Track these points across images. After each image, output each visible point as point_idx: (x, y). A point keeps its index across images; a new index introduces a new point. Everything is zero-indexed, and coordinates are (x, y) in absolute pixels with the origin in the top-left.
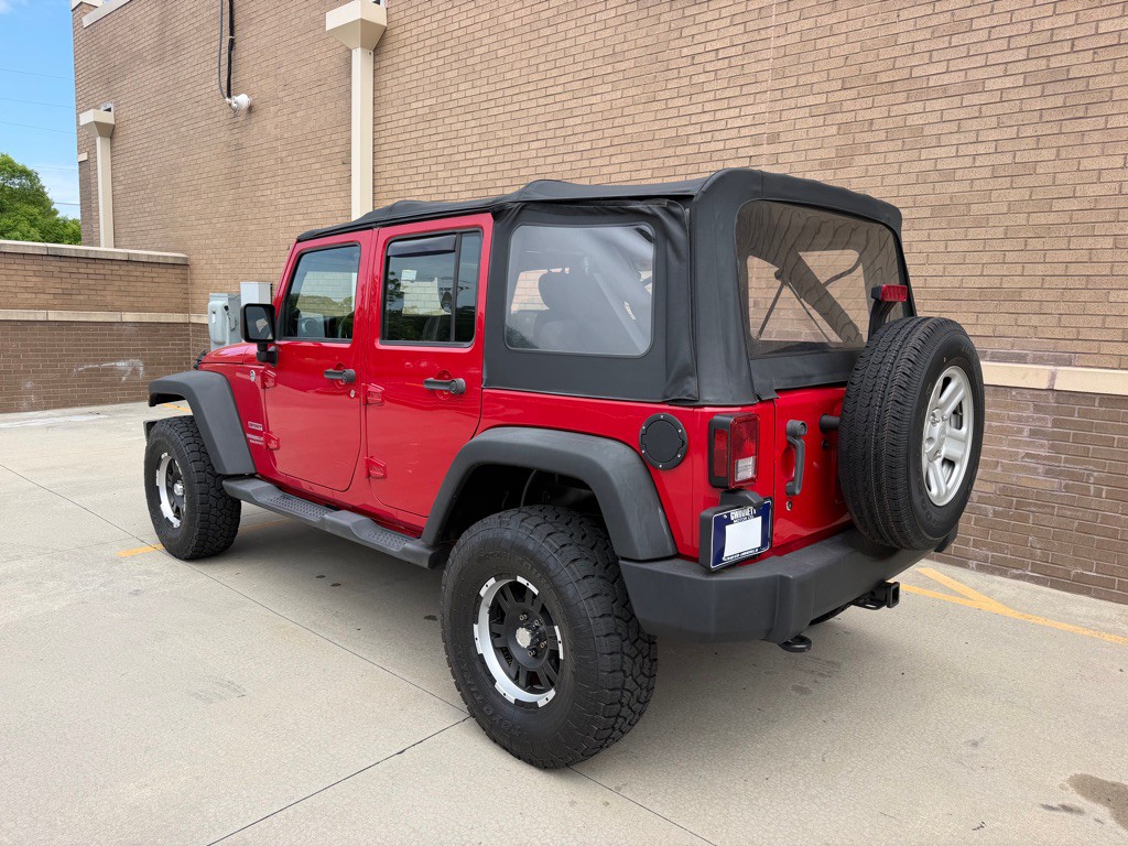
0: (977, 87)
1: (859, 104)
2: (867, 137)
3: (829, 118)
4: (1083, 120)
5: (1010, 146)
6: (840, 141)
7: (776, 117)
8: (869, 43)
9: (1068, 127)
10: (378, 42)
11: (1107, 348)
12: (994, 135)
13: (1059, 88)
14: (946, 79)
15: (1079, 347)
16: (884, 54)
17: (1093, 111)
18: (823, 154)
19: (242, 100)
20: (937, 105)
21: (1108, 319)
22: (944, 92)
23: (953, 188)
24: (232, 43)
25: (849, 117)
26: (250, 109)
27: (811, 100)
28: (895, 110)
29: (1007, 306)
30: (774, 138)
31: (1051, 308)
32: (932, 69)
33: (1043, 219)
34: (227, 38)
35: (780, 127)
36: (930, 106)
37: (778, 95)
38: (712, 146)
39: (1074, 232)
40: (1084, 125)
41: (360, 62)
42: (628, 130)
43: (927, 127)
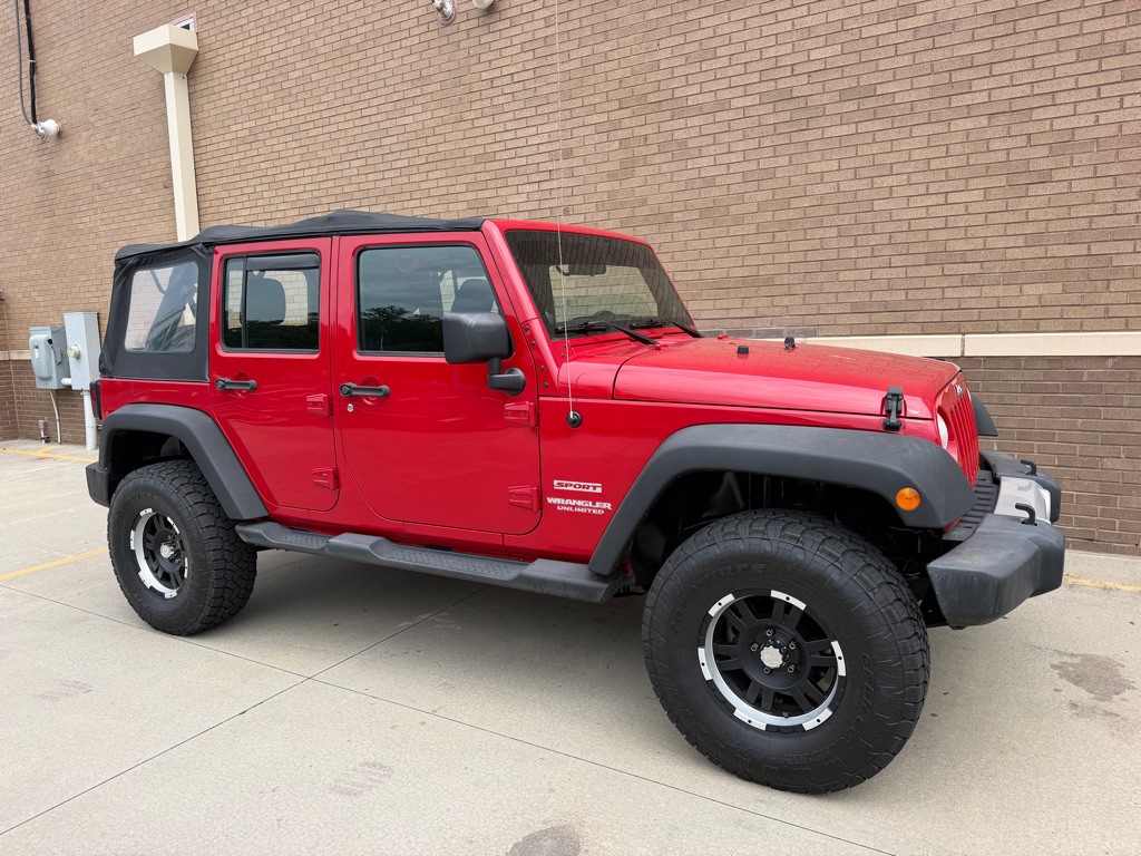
0: (724, 106)
1: (635, 122)
2: (644, 151)
3: (611, 134)
4: (806, 132)
5: (754, 155)
6: (622, 155)
7: (568, 135)
8: (637, 68)
9: (796, 137)
10: (192, 67)
11: (841, 320)
12: (741, 146)
13: (786, 105)
14: (701, 99)
15: (821, 320)
16: (651, 77)
17: (813, 124)
18: (610, 167)
19: (50, 126)
20: (697, 121)
21: (839, 296)
22: (700, 110)
23: (715, 192)
24: (33, 68)
25: (627, 133)
26: (60, 134)
27: (596, 119)
28: (665, 127)
29: (764, 291)
30: (568, 154)
31: (797, 289)
32: (689, 91)
33: (784, 215)
34: (27, 62)
35: (572, 144)
36: (691, 122)
37: (567, 114)
38: (517, 162)
39: (808, 225)
40: (807, 136)
41: (173, 87)
42: (441, 148)
43: (689, 141)
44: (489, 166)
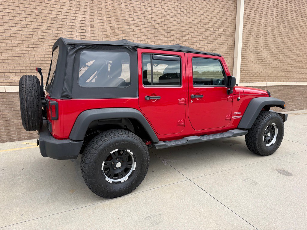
0: (139, 26)
1: (115, 23)
2: (118, 31)
3: (107, 24)
5: (146, 40)
6: (111, 31)
7: (92, 20)
8: (116, 8)
9: (156, 38)
12: (143, 37)
13: (153, 30)
14: (133, 22)
16: (120, 12)
17: (159, 36)
18: (107, 33)
20: (133, 27)
22: (133, 25)
25: (113, 25)
27: (102, 18)
28: (124, 26)
30: (92, 26)
32: (131, 19)
35: (94, 23)
36: (131, 27)
37: (92, 14)
40: (158, 38)
43: (131, 32)
44: (58, 23)
